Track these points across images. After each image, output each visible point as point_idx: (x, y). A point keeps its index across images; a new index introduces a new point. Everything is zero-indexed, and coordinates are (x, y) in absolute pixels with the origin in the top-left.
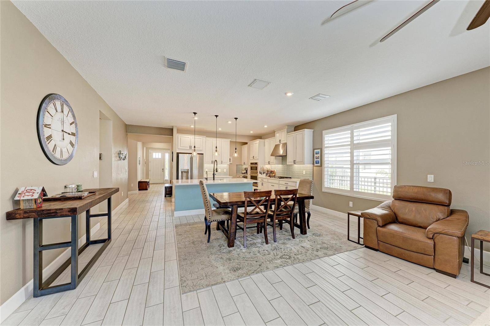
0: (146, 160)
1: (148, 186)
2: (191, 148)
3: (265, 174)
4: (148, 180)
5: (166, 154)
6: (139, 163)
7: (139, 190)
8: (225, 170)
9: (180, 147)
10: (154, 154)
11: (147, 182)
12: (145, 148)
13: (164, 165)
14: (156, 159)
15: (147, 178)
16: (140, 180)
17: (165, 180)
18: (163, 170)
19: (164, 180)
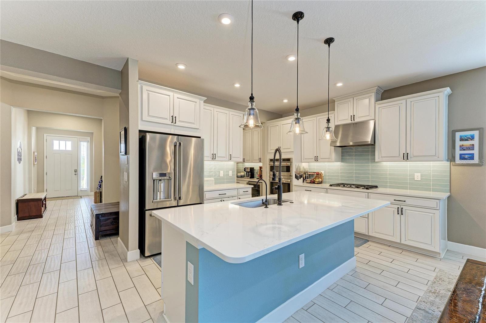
0: (36, 154)
1: (43, 209)
2: (174, 122)
3: (302, 179)
4: (42, 196)
5: (82, 143)
6: (20, 160)
7: (19, 219)
8: (230, 173)
9: (149, 115)
10: (56, 143)
11: (41, 199)
12: (34, 129)
13: (78, 163)
14: (60, 152)
15: (40, 189)
16: (22, 195)
17: (81, 191)
18: (75, 172)
19: (79, 189)
